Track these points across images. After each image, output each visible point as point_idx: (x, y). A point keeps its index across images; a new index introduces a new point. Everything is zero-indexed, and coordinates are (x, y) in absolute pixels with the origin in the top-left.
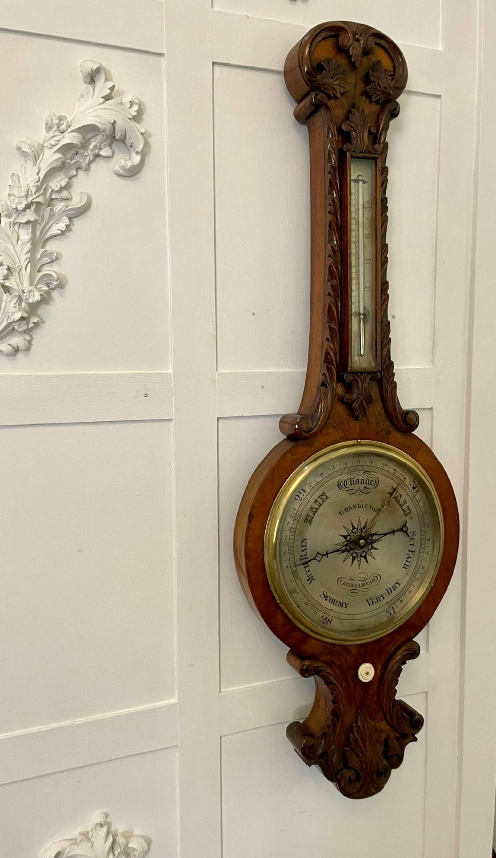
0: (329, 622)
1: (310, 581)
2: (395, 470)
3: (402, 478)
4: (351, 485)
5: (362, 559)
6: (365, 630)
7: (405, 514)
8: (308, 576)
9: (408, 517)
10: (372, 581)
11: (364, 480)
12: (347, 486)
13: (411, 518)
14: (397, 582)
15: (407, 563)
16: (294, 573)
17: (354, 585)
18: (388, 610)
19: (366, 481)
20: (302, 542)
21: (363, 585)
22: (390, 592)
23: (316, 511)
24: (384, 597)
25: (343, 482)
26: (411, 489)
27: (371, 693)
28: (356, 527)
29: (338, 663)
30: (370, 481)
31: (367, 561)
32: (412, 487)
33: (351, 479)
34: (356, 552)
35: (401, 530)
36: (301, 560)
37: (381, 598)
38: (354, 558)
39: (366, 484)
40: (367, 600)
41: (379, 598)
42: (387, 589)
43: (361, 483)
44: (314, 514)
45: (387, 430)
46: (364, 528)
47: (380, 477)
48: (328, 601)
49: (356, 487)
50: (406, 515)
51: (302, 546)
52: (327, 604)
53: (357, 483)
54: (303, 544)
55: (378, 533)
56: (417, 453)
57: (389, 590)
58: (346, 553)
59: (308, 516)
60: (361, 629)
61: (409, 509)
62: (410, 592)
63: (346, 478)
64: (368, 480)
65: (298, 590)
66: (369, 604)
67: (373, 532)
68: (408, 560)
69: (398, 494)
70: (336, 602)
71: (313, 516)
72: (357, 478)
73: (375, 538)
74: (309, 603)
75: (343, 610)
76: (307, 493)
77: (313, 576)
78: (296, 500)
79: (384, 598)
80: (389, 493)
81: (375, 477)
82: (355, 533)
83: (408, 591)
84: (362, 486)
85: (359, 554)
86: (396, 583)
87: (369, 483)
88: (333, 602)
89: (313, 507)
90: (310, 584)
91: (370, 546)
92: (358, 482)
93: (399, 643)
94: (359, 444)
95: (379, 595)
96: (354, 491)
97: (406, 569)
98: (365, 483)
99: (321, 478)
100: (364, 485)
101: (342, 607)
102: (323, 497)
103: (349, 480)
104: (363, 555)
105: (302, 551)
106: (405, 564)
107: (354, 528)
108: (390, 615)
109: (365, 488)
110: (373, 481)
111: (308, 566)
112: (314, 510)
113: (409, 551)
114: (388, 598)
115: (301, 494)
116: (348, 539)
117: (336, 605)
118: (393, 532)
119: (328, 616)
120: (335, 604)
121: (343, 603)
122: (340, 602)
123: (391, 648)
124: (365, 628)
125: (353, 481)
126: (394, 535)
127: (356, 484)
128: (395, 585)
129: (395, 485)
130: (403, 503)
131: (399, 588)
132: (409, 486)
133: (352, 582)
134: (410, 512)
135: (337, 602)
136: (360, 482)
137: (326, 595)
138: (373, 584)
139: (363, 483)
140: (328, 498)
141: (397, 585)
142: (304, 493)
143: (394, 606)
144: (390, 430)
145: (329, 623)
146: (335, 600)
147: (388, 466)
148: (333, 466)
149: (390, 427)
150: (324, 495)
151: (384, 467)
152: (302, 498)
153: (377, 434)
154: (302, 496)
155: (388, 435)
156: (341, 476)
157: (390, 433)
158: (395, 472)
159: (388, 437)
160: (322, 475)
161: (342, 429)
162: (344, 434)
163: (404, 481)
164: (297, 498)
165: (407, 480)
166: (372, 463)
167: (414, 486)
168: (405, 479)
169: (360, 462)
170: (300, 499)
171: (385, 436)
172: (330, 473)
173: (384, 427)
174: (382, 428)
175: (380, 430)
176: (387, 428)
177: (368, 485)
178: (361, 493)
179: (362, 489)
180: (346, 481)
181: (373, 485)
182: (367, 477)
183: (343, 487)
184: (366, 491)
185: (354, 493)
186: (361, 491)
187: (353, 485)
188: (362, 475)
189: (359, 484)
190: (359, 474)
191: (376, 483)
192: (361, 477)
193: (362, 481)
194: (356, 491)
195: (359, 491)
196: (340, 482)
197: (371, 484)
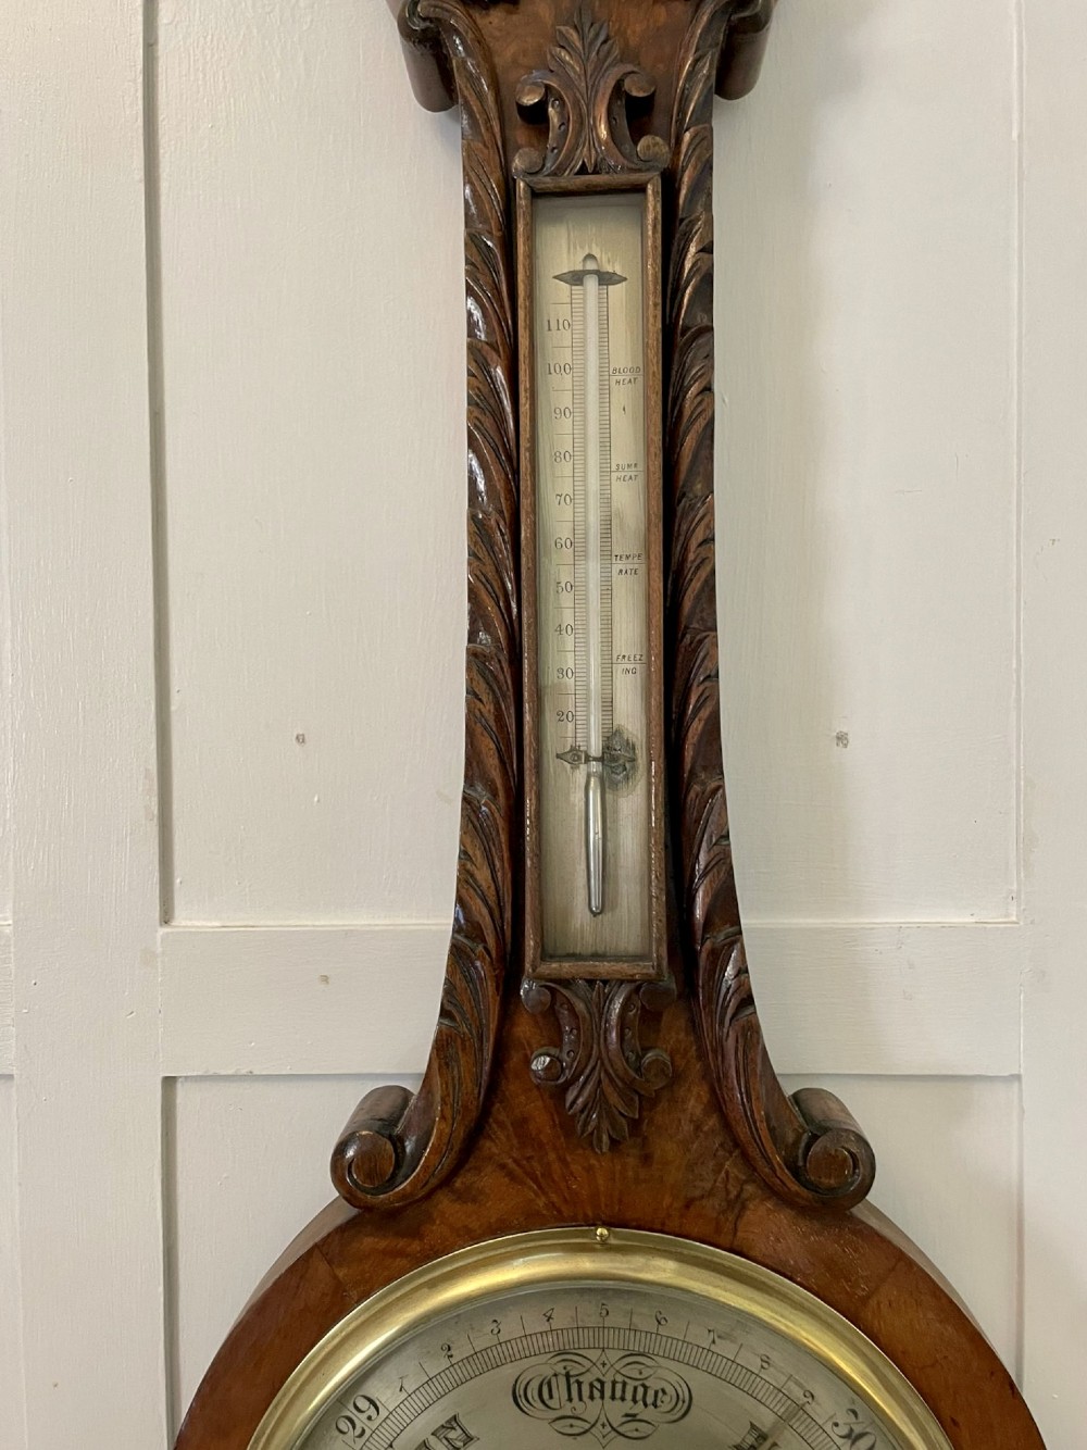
2: (766, 1361)
3: (798, 1393)
4: (570, 1399)
11: (624, 1384)
12: (549, 1402)
19: (635, 1389)
25: (534, 1386)
26: (840, 1441)
30: (651, 1393)
32: (845, 1431)
33: (568, 1376)
39: (634, 1400)
43: (613, 1397)
45: (735, 1192)
47: (697, 1380)
49: (591, 1410)
53: (597, 1394)
56: (868, 1297)
63: (548, 1372)
64: (646, 1388)
72: (596, 1373)
76: (384, 1413)
78: (345, 1434)
80: (737, 1447)
81: (674, 1379)
84: (616, 1411)
87: (650, 1400)
92: (602, 1392)
94: (604, 1245)
96: (587, 1426)
98: (629, 1396)
99: (445, 1363)
100: (628, 1407)
102: (452, 1435)
103: (562, 1380)
109: (632, 1417)
110: (664, 1392)
115: (363, 1417)
125: (579, 1384)
127: (592, 1397)
129: (766, 1420)
132: (828, 1427)
136: (608, 1393)
139: (623, 1399)
140: (469, 1439)
142: (373, 1412)
144: (745, 1195)
147: (732, 1341)
148: (495, 1321)
149: (746, 1182)
150: (453, 1428)
151: (714, 1342)
152: (366, 1428)
153: (688, 1205)
154: (366, 1421)
155: (739, 1217)
156: (526, 1363)
157: (744, 1207)
158: (765, 1365)
159: (735, 1224)
160: (449, 1349)
161: (535, 1181)
162: (543, 1199)
163: (807, 1407)
164: (344, 1425)
165: (818, 1404)
166: (659, 1323)
167: (852, 1430)
168: (810, 1400)
169: (608, 1313)
170: (358, 1431)
171: (721, 1216)
172: (480, 1344)
173: (718, 1184)
174: (708, 1185)
175: (702, 1197)
176: (730, 1187)
177: (646, 1405)
178: (613, 1434)
179: (616, 1421)
180: (549, 1384)
181: (666, 1407)
182: (641, 1373)
183: (539, 1405)
184: (637, 1430)
185: (582, 1430)
186: (615, 1426)
187: (581, 1399)
188: (617, 1367)
189: (602, 1397)
190: (603, 1358)
191: (680, 1403)
192: (612, 1371)
193: (619, 1387)
194: (593, 1426)
195: (603, 1426)
196: (525, 1383)
197: (659, 1403)
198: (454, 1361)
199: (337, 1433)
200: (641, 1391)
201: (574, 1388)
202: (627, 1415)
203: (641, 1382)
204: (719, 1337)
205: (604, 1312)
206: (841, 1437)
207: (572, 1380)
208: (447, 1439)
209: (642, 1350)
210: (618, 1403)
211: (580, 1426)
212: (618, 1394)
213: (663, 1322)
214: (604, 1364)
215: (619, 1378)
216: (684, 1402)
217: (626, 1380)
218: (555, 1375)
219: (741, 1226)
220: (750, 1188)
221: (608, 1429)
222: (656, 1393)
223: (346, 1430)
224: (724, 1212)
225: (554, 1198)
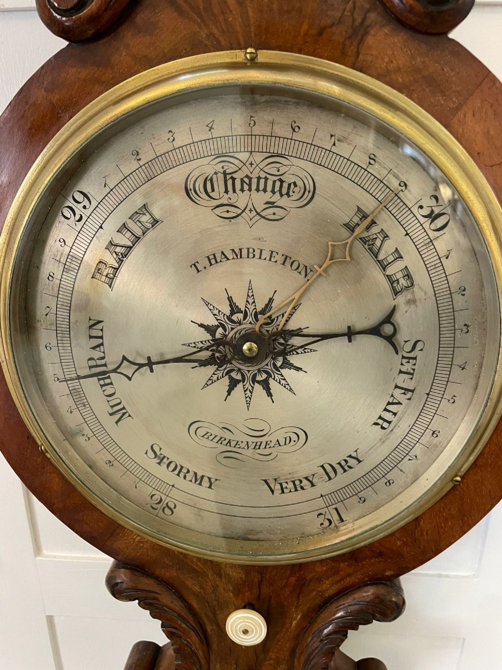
0: (166, 509)
1: (118, 416)
2: (372, 158)
3: (394, 183)
4: (227, 192)
5: (258, 388)
6: (258, 540)
7: (393, 289)
8: (112, 407)
9: (401, 300)
10: (282, 442)
11: (266, 179)
12: (212, 194)
13: (412, 302)
14: (354, 455)
15: (387, 416)
16: (77, 395)
17: (233, 444)
18: (322, 511)
19: (274, 182)
20: (91, 327)
21: (257, 446)
22: (332, 474)
23: (125, 255)
24: (314, 481)
25: (201, 182)
26: (422, 220)
27: (272, 655)
28: (243, 309)
29: (196, 589)
30: (285, 185)
31: (270, 394)
32: (426, 211)
33: (225, 174)
34: (239, 370)
35: (375, 331)
36: (90, 367)
37: (305, 482)
38: (233, 384)
39: (273, 192)
40: (266, 481)
41: (301, 481)
42: (322, 466)
43: (258, 190)
44: (121, 262)
45: (359, 20)
46: (263, 312)
47: (322, 176)
48: (164, 466)
49: (241, 199)
50: (396, 293)
51: (91, 337)
52: (163, 472)
53: (246, 187)
54: (94, 333)
55: (305, 332)
56: (458, 109)
57: (329, 469)
58: (214, 368)
59: (102, 266)
60: (249, 536)
61: (408, 276)
62: (389, 483)
63: (209, 171)
64: (282, 182)
65: (87, 431)
66: (273, 492)
67: (292, 325)
68: (390, 408)
69: (375, 230)
70: (184, 471)
71: (117, 265)
72: (246, 171)
73: (296, 341)
74: (115, 463)
75: (203, 491)
76: (94, 204)
77: (124, 408)
78: (68, 219)
79: (313, 485)
80: (346, 225)
81: (302, 174)
82: (240, 323)
83: (384, 480)
84: (259, 199)
85: (249, 375)
86: (350, 456)
87: (284, 191)
88: (179, 470)
89: (116, 241)
90: (117, 423)
91: (281, 359)
92: (250, 185)
93: (348, 581)
94: (252, 64)
95: (301, 474)
96: (239, 211)
97: (383, 428)
98: (269, 188)
99: (135, 165)
100: (268, 196)
101: (200, 484)
102: (144, 218)
103: (221, 176)
104: (259, 378)
105: (94, 348)
106: (380, 418)
107: (234, 309)
108: (327, 523)
109: (271, 204)
110: (295, 185)
111: (111, 383)
112: (118, 249)
113: (397, 387)
114: (324, 487)
115: (80, 206)
116: (218, 336)
117: (185, 477)
118: (350, 334)
119: (164, 497)
120: (182, 475)
121: (203, 477)
122: (196, 474)
123: (329, 587)
124: (261, 536)
125: (233, 179)
126: (350, 341)
128: (346, 461)
129: (369, 205)
130: (391, 259)
131: (358, 471)
132: (415, 210)
133: (228, 435)
134: (412, 285)
135: (188, 472)
136: (254, 187)
137: (158, 453)
138: (285, 448)
139: (265, 190)
140: (155, 222)
141: (352, 462)
142: (86, 203)
143: (340, 506)
144: (367, 22)
145: (167, 511)
146: (182, 467)
147: (349, 144)
148: (170, 131)
149: (369, 11)
150: (144, 214)
151: (334, 144)
152: (83, 215)
153: (320, 33)
154: (83, 210)
155: (361, 41)
156: (195, 164)
157: (366, 33)
158: (372, 162)
159: (358, 48)
160: (138, 155)
161: (200, 16)
162: (206, 31)
163: (401, 194)
164: (67, 213)
165: (409, 191)
166: (294, 130)
167: (432, 212)
168: (403, 188)
169: (255, 124)
170: (78, 217)
171: (347, 42)
172: (160, 150)
173: (346, 13)
174: (338, 14)
175: (333, 24)
176: (356, 15)
177: (282, 195)
178: (258, 217)
179: (260, 207)
180: (211, 180)
181: (295, 196)
182: (278, 171)
183: (204, 195)
184: (274, 214)
185: (236, 215)
186: (259, 211)
187: (234, 191)
188: (261, 166)
189: (250, 190)
190: (251, 159)
191: (307, 193)
192: (258, 169)
193: (262, 181)
194: (244, 211)
195: (251, 211)
196: (194, 179)
197: (291, 193)
198: (141, 163)
199: (63, 219)
200: (278, 184)
201: (230, 182)
202: (267, 203)
203: (278, 178)
204: (338, 140)
205: (252, 123)
206: (424, 216)
207: (228, 177)
208: (140, 222)
209: (280, 152)
210: (261, 193)
211: (234, 212)
212: (262, 187)
213: (297, 129)
214: (251, 164)
215: (263, 175)
216: (309, 192)
217: (268, 176)
218: (216, 173)
219: (362, 51)
220: (372, 16)
221: (254, 213)
222: (289, 185)
223: (69, 217)
224: (350, 38)
225: (215, 31)
